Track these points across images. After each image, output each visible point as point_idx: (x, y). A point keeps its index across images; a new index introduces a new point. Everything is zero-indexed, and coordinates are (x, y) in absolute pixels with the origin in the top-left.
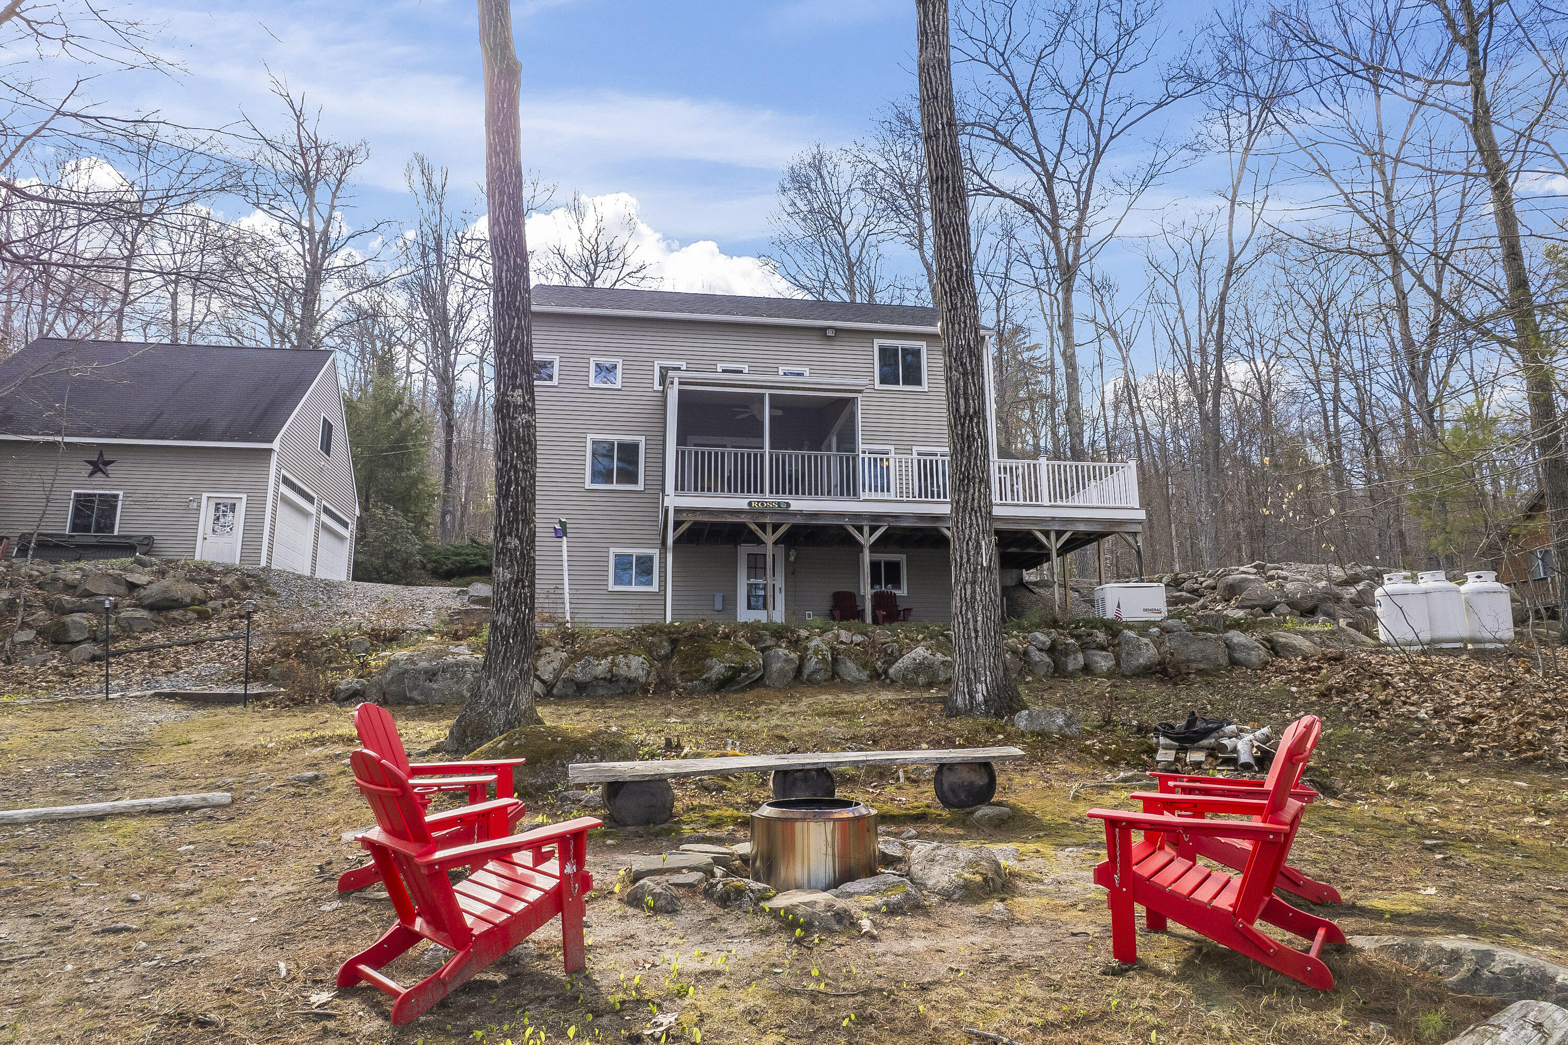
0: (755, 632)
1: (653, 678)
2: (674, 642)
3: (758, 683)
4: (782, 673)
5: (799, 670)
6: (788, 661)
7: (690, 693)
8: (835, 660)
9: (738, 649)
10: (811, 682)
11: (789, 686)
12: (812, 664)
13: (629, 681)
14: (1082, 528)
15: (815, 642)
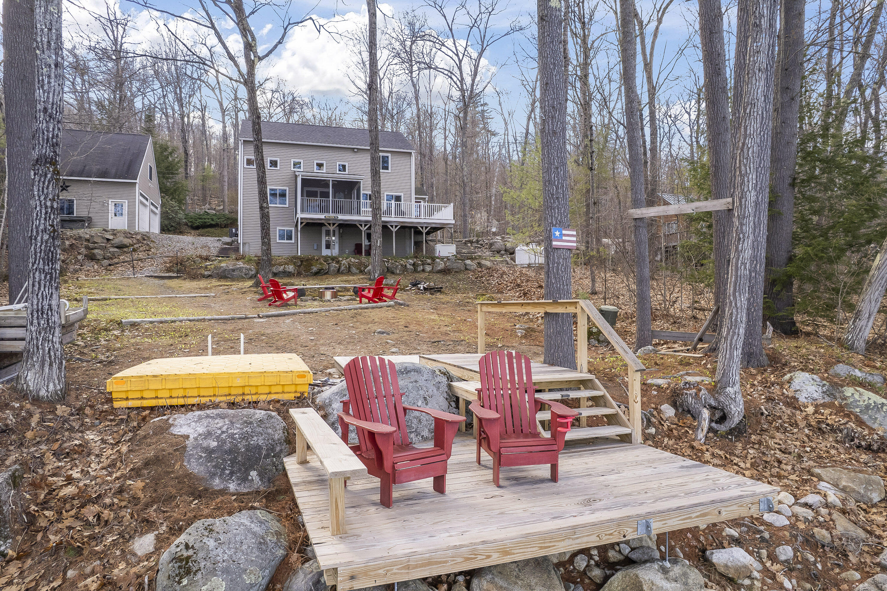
0: (326, 258)
1: (296, 272)
2: (302, 261)
3: (327, 273)
4: (334, 270)
5: (339, 270)
6: (335, 267)
7: (307, 276)
8: (349, 267)
9: (321, 264)
10: (342, 273)
11: (336, 274)
12: (343, 268)
13: (289, 272)
14: (434, 226)
15: (344, 262)
